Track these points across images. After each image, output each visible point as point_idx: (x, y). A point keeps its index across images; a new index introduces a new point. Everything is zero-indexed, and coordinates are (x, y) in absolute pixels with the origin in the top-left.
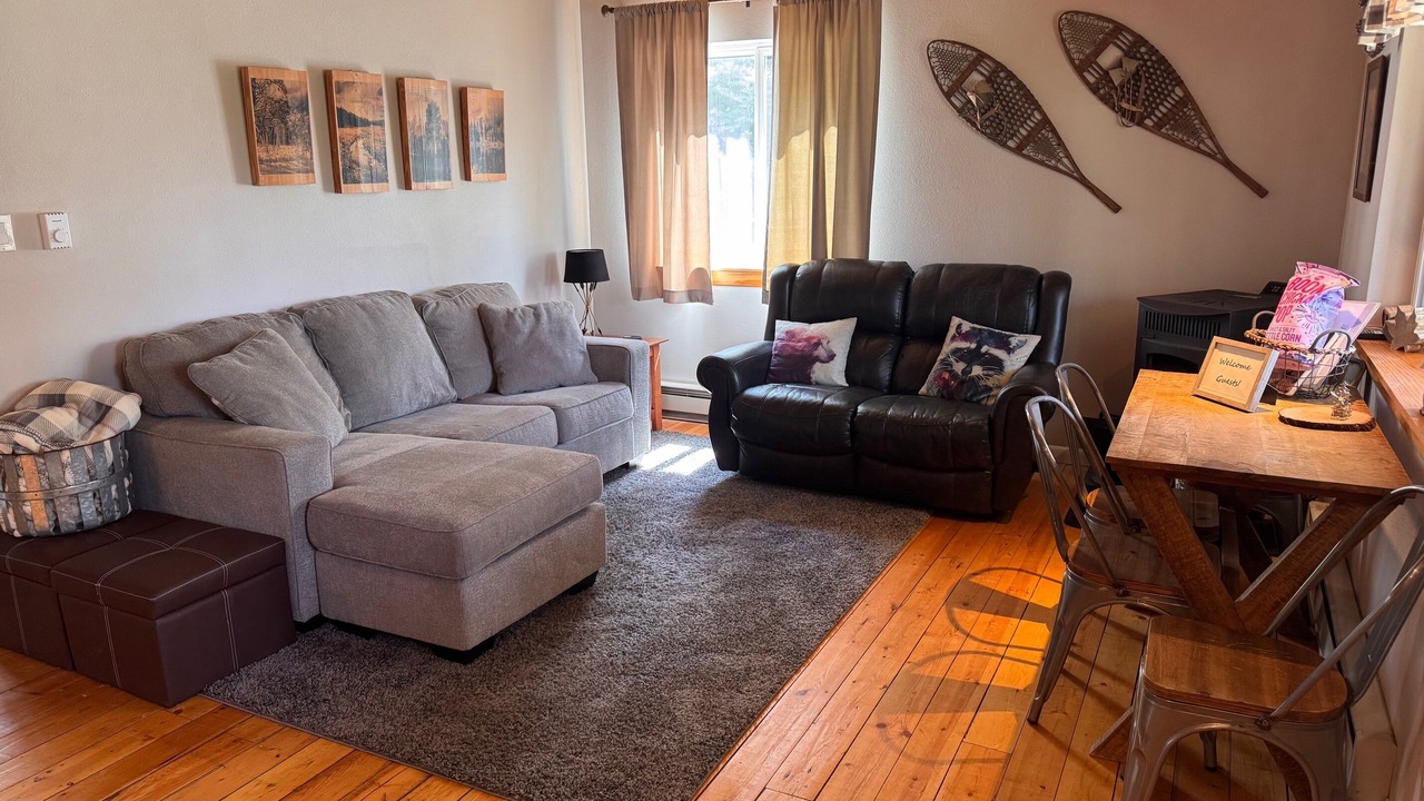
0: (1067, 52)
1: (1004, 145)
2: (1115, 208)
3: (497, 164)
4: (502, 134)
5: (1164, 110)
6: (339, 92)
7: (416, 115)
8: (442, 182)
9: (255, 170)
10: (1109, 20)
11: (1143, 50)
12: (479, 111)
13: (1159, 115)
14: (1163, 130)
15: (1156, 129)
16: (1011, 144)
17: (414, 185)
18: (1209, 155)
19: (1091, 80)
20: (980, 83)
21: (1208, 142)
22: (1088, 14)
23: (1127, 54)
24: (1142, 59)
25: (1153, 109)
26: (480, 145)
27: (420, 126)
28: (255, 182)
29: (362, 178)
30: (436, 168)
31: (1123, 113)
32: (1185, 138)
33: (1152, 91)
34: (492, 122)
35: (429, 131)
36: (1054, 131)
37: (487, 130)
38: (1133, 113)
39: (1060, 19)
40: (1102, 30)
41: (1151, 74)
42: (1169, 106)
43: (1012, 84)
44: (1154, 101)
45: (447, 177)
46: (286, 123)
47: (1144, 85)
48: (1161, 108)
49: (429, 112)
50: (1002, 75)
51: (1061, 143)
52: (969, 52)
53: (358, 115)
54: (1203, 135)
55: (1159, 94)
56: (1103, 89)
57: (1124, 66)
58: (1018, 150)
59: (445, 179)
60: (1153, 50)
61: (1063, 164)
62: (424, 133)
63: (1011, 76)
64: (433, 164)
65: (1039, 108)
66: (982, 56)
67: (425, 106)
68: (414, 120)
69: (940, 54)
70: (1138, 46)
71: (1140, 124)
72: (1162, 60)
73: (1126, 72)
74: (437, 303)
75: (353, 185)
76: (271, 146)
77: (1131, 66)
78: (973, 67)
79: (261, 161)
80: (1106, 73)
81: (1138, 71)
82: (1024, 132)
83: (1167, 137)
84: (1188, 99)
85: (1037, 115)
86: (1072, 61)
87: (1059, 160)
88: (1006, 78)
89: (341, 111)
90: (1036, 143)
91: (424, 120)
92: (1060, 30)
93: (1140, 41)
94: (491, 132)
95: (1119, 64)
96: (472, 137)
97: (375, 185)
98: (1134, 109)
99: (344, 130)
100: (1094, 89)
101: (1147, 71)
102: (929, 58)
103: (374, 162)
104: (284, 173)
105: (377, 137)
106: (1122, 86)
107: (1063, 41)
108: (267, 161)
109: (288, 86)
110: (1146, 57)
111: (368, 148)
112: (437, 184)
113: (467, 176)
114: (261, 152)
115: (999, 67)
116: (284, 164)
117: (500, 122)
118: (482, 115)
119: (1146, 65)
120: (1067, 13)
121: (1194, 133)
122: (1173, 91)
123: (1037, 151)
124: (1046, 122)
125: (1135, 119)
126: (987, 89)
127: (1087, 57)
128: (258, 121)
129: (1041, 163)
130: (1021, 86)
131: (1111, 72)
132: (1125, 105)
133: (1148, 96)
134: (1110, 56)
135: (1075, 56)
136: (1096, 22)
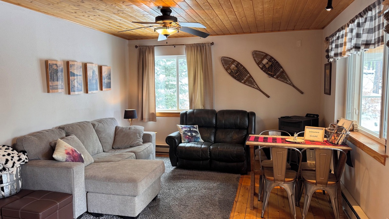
0: (255, 60)
1: (241, 82)
2: (268, 97)
3: (109, 86)
4: (110, 78)
5: (278, 74)
6: (71, 67)
7: (90, 73)
8: (96, 91)
9: (48, 89)
10: (265, 53)
11: (273, 60)
12: (105, 72)
13: (277, 75)
14: (278, 78)
15: (277, 78)
16: (243, 81)
17: (89, 92)
18: (289, 84)
19: (261, 67)
20: (234, 67)
21: (289, 81)
22: (259, 52)
23: (269, 61)
24: (273, 62)
25: (276, 73)
26: (105, 81)
27: (90, 76)
28: (48, 92)
29: (76, 90)
30: (94, 87)
31: (269, 74)
32: (284, 80)
33: (275, 69)
34: (108, 75)
35: (93, 77)
36: (252, 78)
37: (107, 77)
38: (272, 74)
39: (253, 53)
40: (263, 55)
41: (275, 65)
42: (279, 73)
43: (242, 67)
44: (276, 72)
45: (97, 90)
46: (57, 75)
47: (273, 68)
48: (277, 73)
49: (93, 73)
50: (240, 65)
51: (254, 81)
52: (231, 60)
53: (75, 73)
54: (288, 80)
55: (277, 70)
56: (264, 69)
57: (269, 63)
58: (244, 83)
59: (96, 90)
60: (275, 60)
61: (255, 86)
62: (91, 78)
63: (242, 65)
64: (93, 86)
65: (249, 73)
66: (234, 61)
67: (92, 71)
68: (89, 75)
69: (224, 60)
70: (271, 59)
71: (273, 77)
72: (277, 62)
73: (269, 65)
74: (98, 125)
75: (73, 92)
76: (53, 82)
77: (270, 63)
78: (232, 63)
79: (50, 86)
80: (264, 65)
81: (272, 64)
82: (245, 79)
83: (279, 80)
84: (283, 72)
85: (249, 75)
86: (256, 62)
87: (254, 85)
88: (240, 66)
89: (71, 72)
90: (248, 81)
91: (92, 75)
92: (253, 55)
93: (272, 58)
94: (108, 77)
95: (267, 63)
96: (103, 79)
97: (79, 92)
98: (272, 73)
99: (72, 77)
100: (262, 69)
101: (274, 65)
102: (222, 61)
103: (79, 86)
104: (56, 89)
105: (80, 79)
106: (268, 68)
107: (254, 57)
108: (52, 86)
109: (58, 65)
110: (273, 61)
111: (77, 82)
112: (94, 92)
113: (101, 89)
114: (50, 84)
115: (239, 63)
116: (56, 87)
117: (110, 75)
118: (106, 73)
119: (273, 63)
120: (254, 51)
121: (286, 79)
122: (280, 69)
123: (249, 83)
124: (251, 76)
125: (272, 76)
126: (236, 68)
127: (260, 61)
128: (50, 75)
129: (250, 86)
130: (244, 68)
131: (265, 65)
132: (269, 72)
133: (274, 70)
134: (265, 61)
135: (257, 61)
136: (261, 53)
